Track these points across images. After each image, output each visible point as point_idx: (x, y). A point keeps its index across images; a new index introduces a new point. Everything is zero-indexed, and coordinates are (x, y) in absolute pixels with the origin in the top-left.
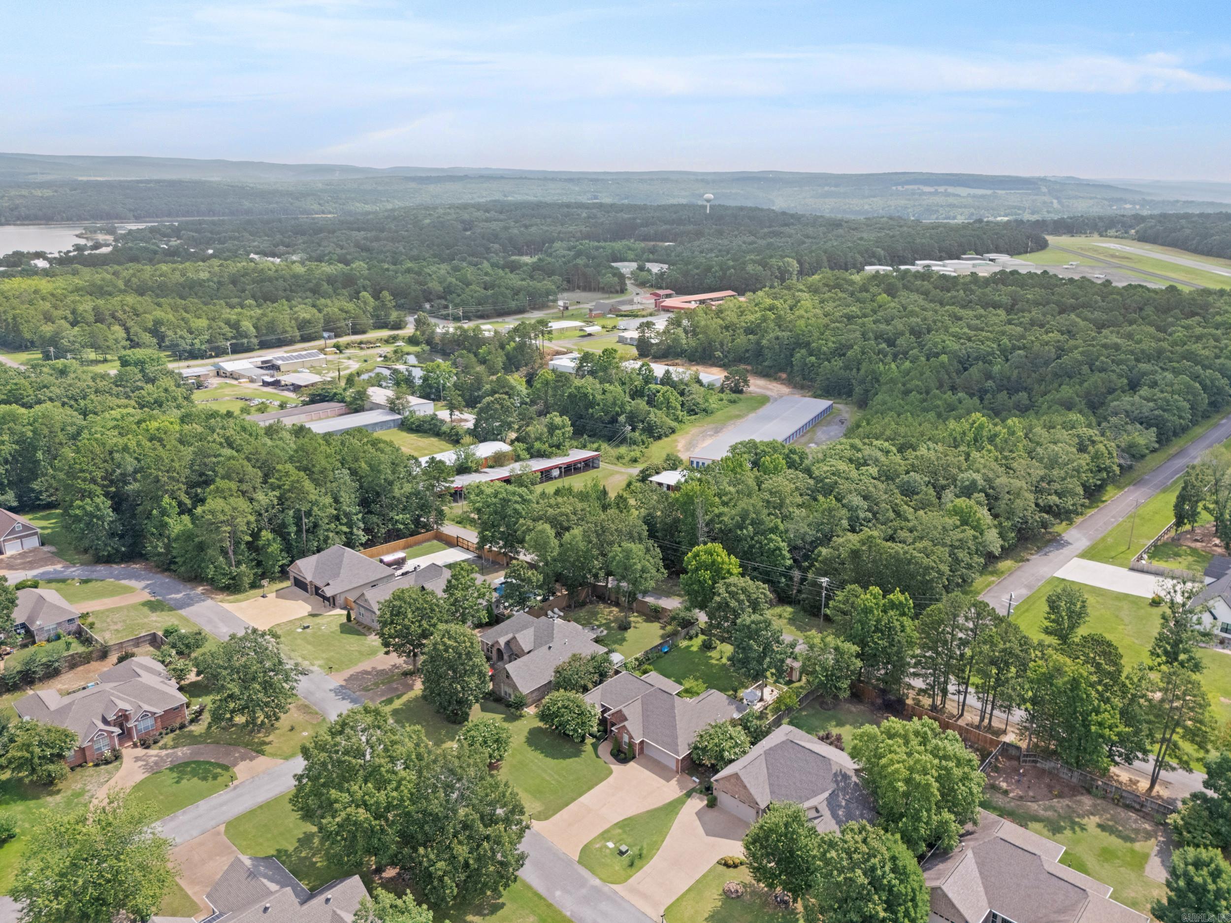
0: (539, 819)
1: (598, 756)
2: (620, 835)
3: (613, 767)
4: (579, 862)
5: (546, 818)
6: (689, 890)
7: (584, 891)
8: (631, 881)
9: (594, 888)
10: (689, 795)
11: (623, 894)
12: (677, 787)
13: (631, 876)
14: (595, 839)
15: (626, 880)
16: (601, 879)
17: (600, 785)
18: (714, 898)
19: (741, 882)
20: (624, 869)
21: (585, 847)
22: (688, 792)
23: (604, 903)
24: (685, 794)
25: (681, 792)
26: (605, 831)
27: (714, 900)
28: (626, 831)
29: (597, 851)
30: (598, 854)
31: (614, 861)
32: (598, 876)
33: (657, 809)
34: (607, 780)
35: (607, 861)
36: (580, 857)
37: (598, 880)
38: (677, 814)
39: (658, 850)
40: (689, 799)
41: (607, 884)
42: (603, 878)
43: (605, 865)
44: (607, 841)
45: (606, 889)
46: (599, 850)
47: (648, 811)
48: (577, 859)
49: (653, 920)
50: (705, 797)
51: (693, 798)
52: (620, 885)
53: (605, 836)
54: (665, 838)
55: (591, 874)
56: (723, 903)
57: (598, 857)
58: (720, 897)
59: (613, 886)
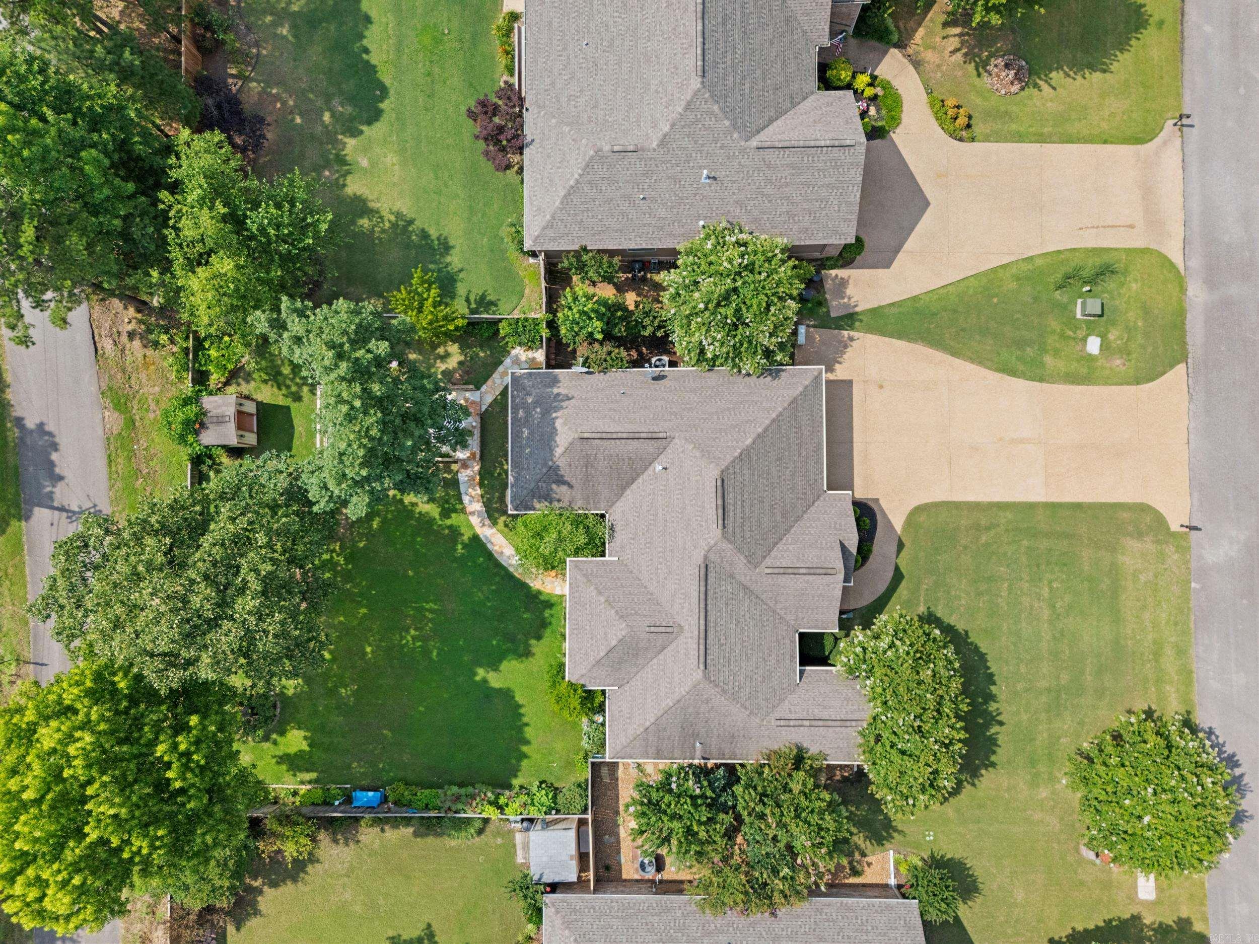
0: (1160, 521)
1: (898, 576)
2: (1056, 353)
3: (898, 524)
4: (1184, 359)
5: (1144, 508)
6: (1069, 139)
7: (1234, 290)
8: (1138, 242)
9: (1211, 283)
10: (850, 319)
11: (1178, 231)
12: (849, 353)
13: (1128, 251)
14: (1107, 381)
15: (1144, 251)
16: (1183, 290)
17: (971, 498)
18: (1051, 90)
19: (979, 75)
20: (1126, 272)
21: (1138, 381)
22: (840, 328)
23: (1226, 239)
24: (852, 327)
25: (851, 339)
26: (1073, 383)
27: (1054, 88)
28: (1043, 350)
29: (1129, 354)
30: (1133, 346)
31: (1124, 305)
32: (1181, 301)
33: (936, 343)
34: (944, 499)
35: (1133, 316)
36: (1172, 366)
37: (1190, 293)
38: (915, 299)
39: (1030, 259)
40: (858, 309)
41: (1182, 272)
42: (1178, 289)
43: (1146, 311)
44: (1091, 358)
45: (1195, 263)
46: (1125, 351)
47: (955, 353)
48: (1181, 367)
49: (1183, 142)
50: (828, 285)
51: (847, 306)
52: (1164, 251)
53: (1084, 371)
54: (994, 270)
55: (1189, 316)
56: (1051, 71)
57: (1140, 340)
58: (1041, 83)
59: (1177, 258)
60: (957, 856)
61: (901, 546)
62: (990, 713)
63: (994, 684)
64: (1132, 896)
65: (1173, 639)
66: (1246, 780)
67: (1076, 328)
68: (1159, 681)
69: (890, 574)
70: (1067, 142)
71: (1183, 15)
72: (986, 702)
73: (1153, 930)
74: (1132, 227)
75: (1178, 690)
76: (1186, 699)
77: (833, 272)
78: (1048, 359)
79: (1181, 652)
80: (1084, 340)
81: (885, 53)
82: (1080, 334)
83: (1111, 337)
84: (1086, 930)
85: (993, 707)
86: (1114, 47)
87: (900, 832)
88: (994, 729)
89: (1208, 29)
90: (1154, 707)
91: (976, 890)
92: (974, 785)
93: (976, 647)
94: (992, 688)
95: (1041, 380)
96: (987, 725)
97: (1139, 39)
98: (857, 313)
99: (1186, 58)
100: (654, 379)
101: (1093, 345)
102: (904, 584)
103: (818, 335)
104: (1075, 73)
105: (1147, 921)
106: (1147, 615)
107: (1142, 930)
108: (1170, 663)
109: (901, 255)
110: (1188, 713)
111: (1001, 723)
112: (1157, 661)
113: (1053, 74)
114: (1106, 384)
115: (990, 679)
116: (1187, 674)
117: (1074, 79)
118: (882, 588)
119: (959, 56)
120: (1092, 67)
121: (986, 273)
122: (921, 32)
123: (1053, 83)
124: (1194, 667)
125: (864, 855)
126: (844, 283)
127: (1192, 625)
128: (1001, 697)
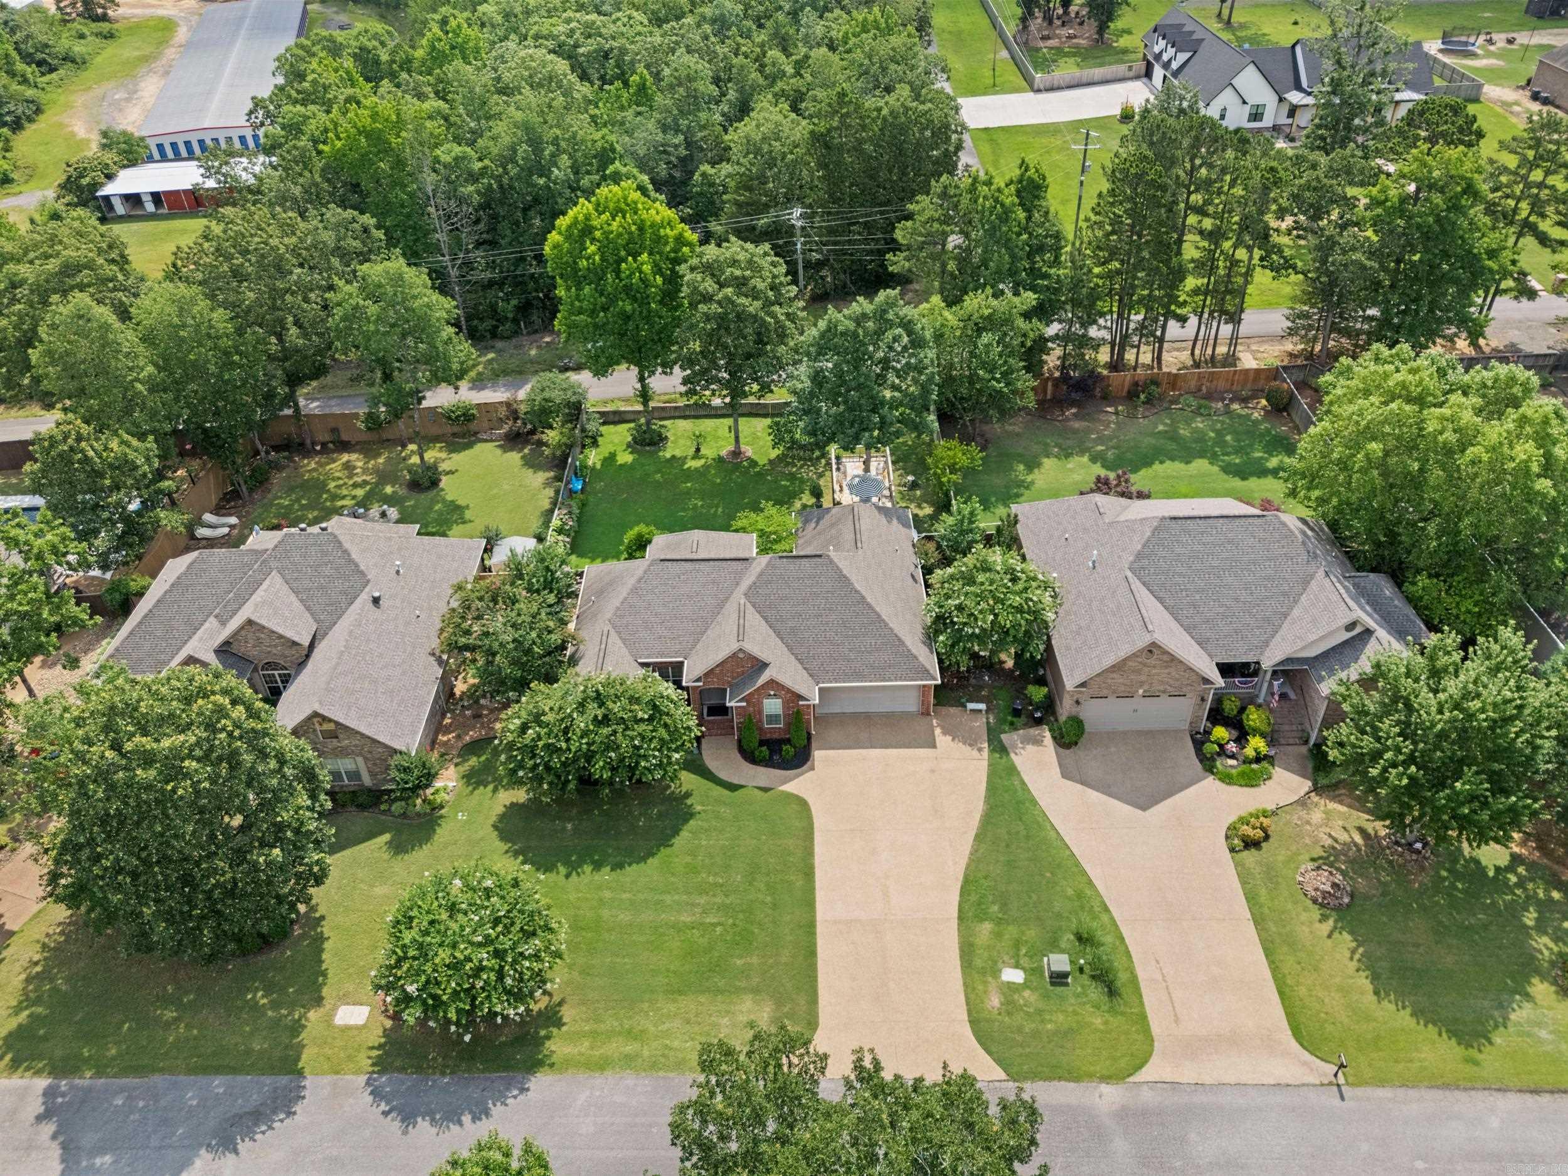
1: (733, 787)
2: (997, 935)
3: (789, 787)
4: (1014, 1078)
6: (1268, 953)
7: (1120, 1145)
8: (1157, 1030)
9: (1123, 1114)
10: (999, 749)
11: (1188, 1074)
13: (1143, 1015)
14: (968, 987)
15: (1148, 1037)
16: (1106, 1079)
17: (817, 849)
18: (1326, 934)
19: (1313, 860)
20: (1112, 1010)
21: (974, 1022)
22: (990, 741)
23: (1193, 1136)
24: (992, 751)
25: (980, 750)
26: (962, 950)
27: (1329, 936)
28: (999, 922)
29: (1009, 1014)
30: (1019, 1018)
31: (1071, 1009)
32: (1090, 1076)
33: (987, 820)
34: (816, 825)
35: (1058, 1020)
36: (999, 1061)
37: (1105, 1088)
38: (1035, 803)
39: (1106, 909)
40: (1012, 755)
41: (1131, 1079)
42: (1105, 1072)
43: (1067, 1034)
44: (996, 973)
45: (1147, 1096)
46: (1010, 1006)
47: (978, 838)
48: (1002, 1075)
49: (1314, 1085)
50: (1034, 731)
51: (1015, 747)
52: (1154, 1060)
53: (978, 962)
54: (1084, 873)
55: (1072, 1085)
56: (1351, 933)
57: (1029, 1027)
58: (1331, 922)
59: (1147, 1074)
60: (436, 837)
61: (765, 790)
62: (580, 866)
63: (612, 870)
64: (346, 999)
65: (646, 1053)
66: (455, 1128)
67: (1030, 956)
68: (594, 1034)
69: (735, 781)
70: (1265, 949)
71: (1499, 1090)
72: (594, 862)
73: (300, 1019)
74: (1177, 1020)
75: (581, 1054)
76: (568, 1063)
77: (1048, 734)
78: (987, 926)
79: (629, 1061)
80: (1017, 966)
81: (1304, 776)
82: (1024, 961)
83: (1027, 993)
84: (322, 950)
85: (588, 868)
86: (1413, 1004)
87: (472, 792)
88: (563, 870)
89: (1495, 1123)
90: (564, 1029)
91: (397, 853)
92: (507, 852)
93: (653, 855)
94: (608, 868)
95: (961, 918)
96: (567, 863)
97: (1440, 1035)
98: (1008, 754)
99: (1438, 1094)
100: (913, 576)
101: (1013, 975)
102: (726, 792)
103: (980, 723)
104: (1359, 960)
105: (312, 1015)
106: (677, 1023)
107: (303, 1007)
108: (615, 1047)
109: (1079, 786)
110: (552, 1065)
111: (567, 876)
112: (620, 1033)
113: (1347, 936)
114: (965, 985)
115: (618, 866)
116: (601, 1065)
117: (1351, 959)
118: (723, 775)
119: (1329, 842)
120: (1375, 978)
121: (1078, 864)
122: (1343, 809)
123: (1336, 935)
124: (608, 1073)
125: (456, 765)
126: (1038, 742)
127: (661, 1073)
128: (597, 877)
